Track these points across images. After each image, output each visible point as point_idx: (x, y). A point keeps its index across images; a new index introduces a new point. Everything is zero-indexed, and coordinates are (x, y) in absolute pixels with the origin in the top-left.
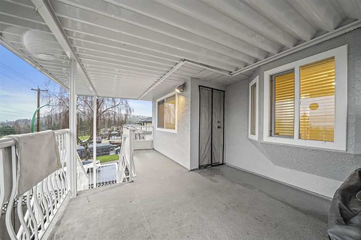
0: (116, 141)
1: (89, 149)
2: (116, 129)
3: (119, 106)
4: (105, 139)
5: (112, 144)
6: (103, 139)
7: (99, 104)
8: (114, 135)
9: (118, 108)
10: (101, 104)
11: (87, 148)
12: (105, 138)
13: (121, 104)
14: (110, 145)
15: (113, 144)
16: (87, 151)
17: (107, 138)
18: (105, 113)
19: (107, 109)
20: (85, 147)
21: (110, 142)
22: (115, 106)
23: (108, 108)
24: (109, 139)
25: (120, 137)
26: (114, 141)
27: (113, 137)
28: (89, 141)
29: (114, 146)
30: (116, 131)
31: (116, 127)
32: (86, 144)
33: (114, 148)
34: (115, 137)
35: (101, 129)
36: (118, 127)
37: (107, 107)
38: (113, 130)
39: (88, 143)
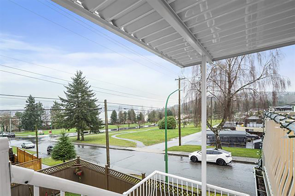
0: (256, 130)
1: (219, 136)
2: (256, 113)
3: (260, 80)
4: (240, 126)
5: (249, 132)
6: (238, 125)
7: (231, 82)
8: (254, 121)
9: (259, 83)
10: (233, 81)
11: (217, 135)
12: (240, 124)
13: (265, 76)
14: (247, 134)
15: (251, 133)
16: (217, 138)
17: (243, 125)
18: (239, 92)
19: (242, 87)
20: (215, 133)
21: (246, 130)
22: (254, 81)
23: (244, 85)
24: (246, 126)
25: (262, 125)
26: (253, 130)
27: (251, 124)
28: (219, 127)
29: (253, 137)
30: (257, 116)
31: (256, 110)
32: (217, 130)
33: (253, 138)
34: (255, 124)
35: (236, 113)
36: (258, 110)
37: (242, 84)
38: (251, 115)
39: (219, 129)
